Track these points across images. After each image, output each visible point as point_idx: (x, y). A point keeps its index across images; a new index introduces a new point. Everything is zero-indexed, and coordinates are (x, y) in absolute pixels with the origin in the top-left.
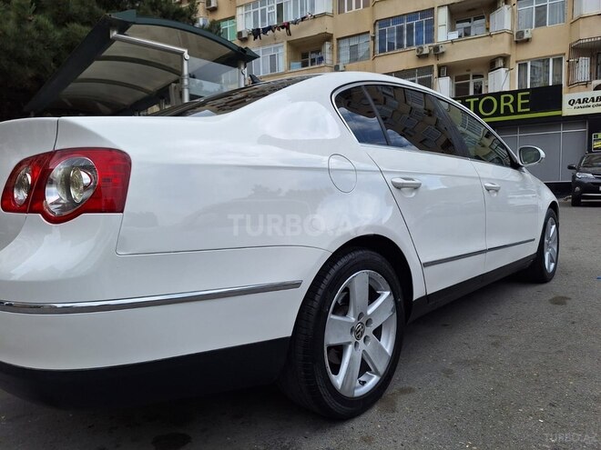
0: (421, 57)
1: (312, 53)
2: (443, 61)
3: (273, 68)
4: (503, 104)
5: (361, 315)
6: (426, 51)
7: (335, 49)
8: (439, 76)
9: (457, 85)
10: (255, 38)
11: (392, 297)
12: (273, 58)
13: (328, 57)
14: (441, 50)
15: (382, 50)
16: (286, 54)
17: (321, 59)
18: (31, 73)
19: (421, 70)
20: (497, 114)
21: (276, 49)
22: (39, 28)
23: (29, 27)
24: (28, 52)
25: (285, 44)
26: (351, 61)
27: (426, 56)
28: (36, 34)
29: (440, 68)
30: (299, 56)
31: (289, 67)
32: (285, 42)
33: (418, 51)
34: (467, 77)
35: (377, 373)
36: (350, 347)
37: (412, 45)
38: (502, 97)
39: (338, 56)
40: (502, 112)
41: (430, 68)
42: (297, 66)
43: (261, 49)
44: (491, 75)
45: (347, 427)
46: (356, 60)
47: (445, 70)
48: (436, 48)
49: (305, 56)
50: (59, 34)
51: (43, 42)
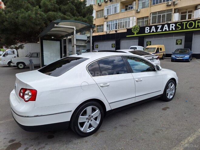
0: (168, 6)
1: (129, 5)
2: (176, 7)
3: (115, 11)
4: (197, 24)
5: (90, 115)
6: (170, 4)
7: (137, 4)
8: (175, 13)
9: (181, 16)
10: (110, 2)
11: (99, 111)
12: (116, 8)
13: (134, 7)
14: (176, 3)
15: (154, 4)
16: (120, 6)
17: (132, 8)
18: (39, 27)
19: (168, 11)
20: (194, 28)
21: (117, 5)
22: (40, 15)
23: (38, 15)
24: (38, 22)
25: (120, 3)
26: (143, 8)
27: (170, 5)
28: (40, 17)
29: (175, 9)
30: (125, 6)
31: (121, 11)
32: (120, 2)
33: (167, 4)
34: (186, 12)
35: (94, 127)
36: (86, 122)
37: (165, 1)
38: (197, 21)
39: (138, 6)
40: (196, 27)
41: (171, 10)
42: (123, 10)
43: (112, 5)
44: (195, 12)
45: (84, 138)
46: (144, 7)
47: (177, 10)
48: (174, 2)
49: (127, 6)
50: (46, 16)
51: (42, 19)
